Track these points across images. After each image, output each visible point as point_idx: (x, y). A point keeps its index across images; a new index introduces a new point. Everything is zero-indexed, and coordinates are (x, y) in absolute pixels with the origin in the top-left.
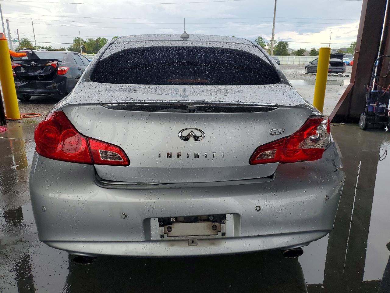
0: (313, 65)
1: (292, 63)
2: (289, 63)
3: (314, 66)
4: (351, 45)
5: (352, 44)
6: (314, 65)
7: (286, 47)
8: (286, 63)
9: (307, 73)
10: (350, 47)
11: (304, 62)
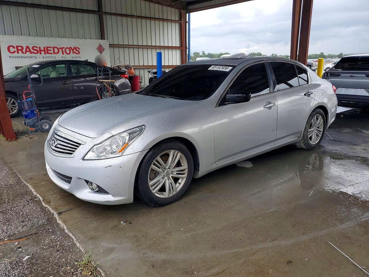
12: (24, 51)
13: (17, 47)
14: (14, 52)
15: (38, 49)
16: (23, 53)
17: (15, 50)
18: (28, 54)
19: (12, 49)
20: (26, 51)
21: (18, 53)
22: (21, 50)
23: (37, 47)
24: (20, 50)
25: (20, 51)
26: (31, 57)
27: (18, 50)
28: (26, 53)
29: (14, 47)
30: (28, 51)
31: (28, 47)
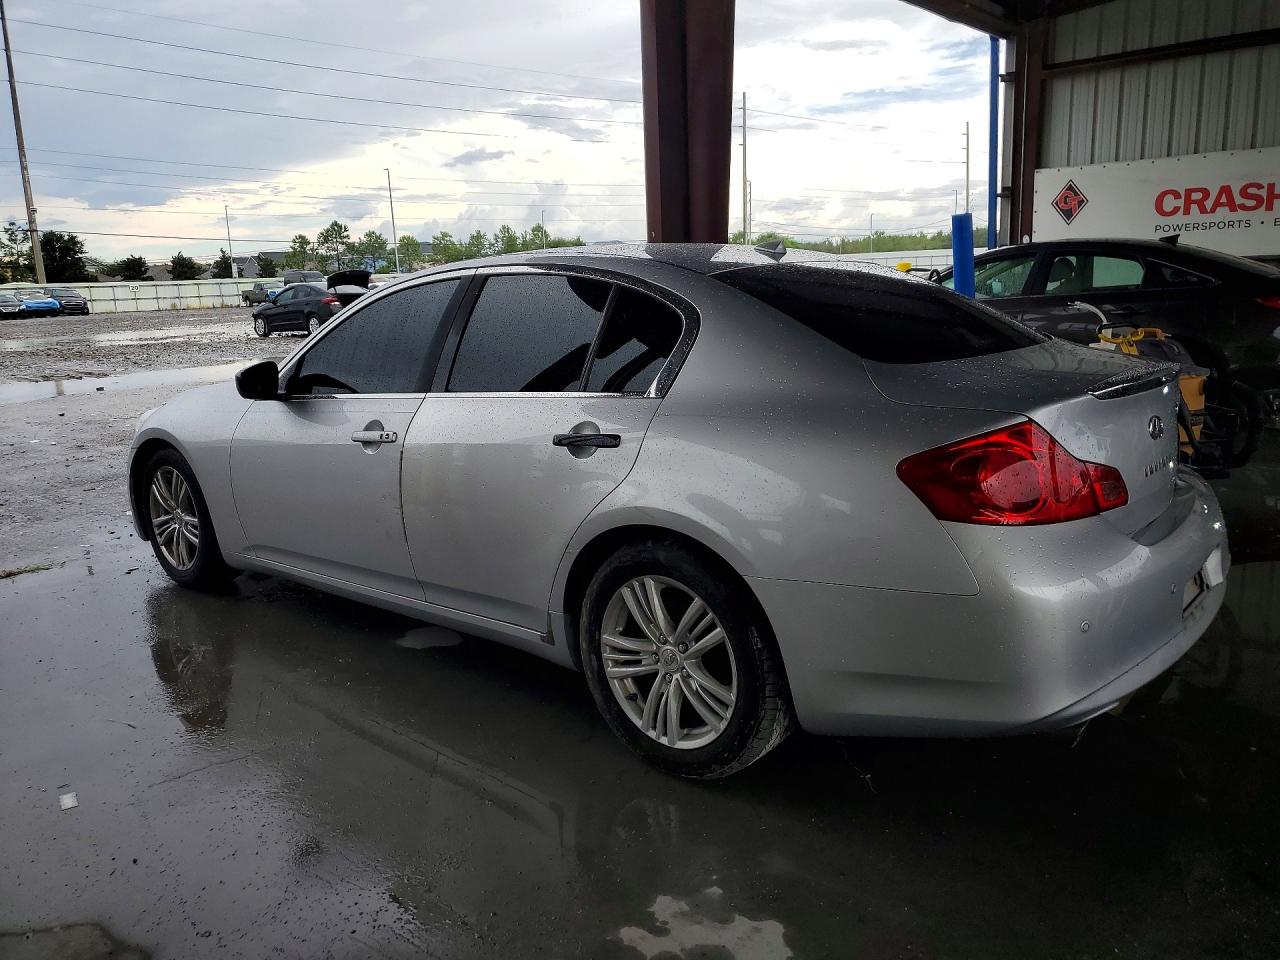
0: (282, 310)
1: (130, 306)
2: (121, 307)
3: (287, 310)
4: (292, 244)
5: (294, 241)
6: (285, 306)
7: (76, 253)
8: (110, 307)
9: (266, 335)
10: (291, 250)
11: (173, 301)
12: (1209, 204)
13: (1189, 192)
14: (1176, 210)
15: (1263, 193)
16: (1203, 210)
17: (1180, 203)
18: (1223, 213)
19: (1169, 203)
20: (1217, 204)
21: (1187, 211)
22: (1201, 204)
23: (1259, 186)
24: (1194, 202)
25: (1194, 208)
26: (1231, 224)
27: (1188, 202)
28: (1213, 210)
29: (1177, 195)
30: (1222, 205)
31: (1226, 190)
